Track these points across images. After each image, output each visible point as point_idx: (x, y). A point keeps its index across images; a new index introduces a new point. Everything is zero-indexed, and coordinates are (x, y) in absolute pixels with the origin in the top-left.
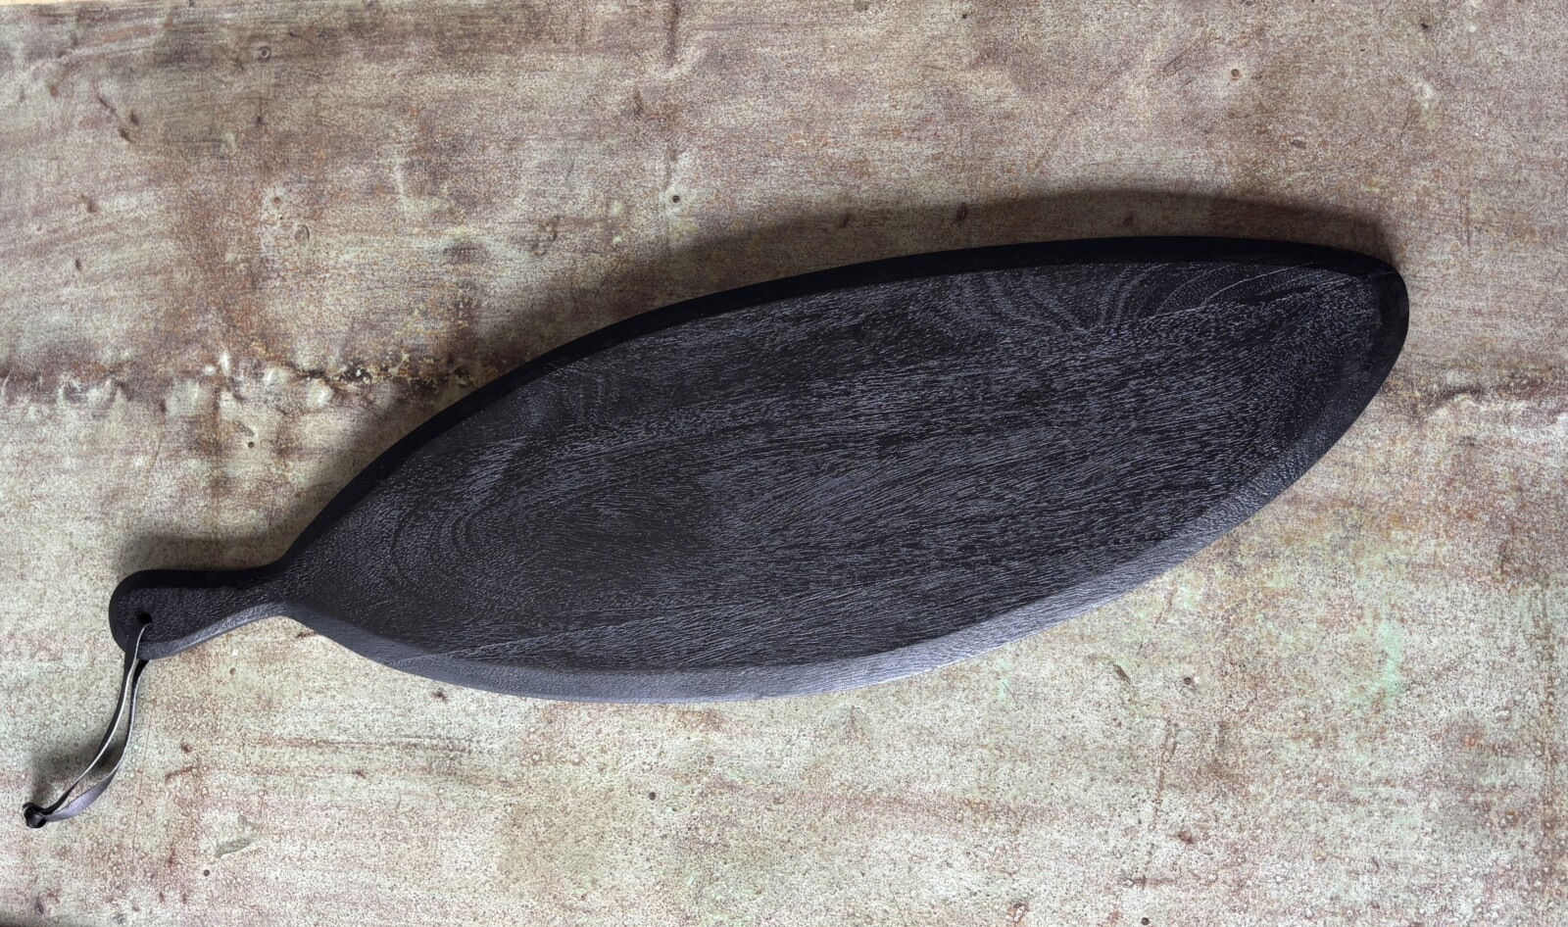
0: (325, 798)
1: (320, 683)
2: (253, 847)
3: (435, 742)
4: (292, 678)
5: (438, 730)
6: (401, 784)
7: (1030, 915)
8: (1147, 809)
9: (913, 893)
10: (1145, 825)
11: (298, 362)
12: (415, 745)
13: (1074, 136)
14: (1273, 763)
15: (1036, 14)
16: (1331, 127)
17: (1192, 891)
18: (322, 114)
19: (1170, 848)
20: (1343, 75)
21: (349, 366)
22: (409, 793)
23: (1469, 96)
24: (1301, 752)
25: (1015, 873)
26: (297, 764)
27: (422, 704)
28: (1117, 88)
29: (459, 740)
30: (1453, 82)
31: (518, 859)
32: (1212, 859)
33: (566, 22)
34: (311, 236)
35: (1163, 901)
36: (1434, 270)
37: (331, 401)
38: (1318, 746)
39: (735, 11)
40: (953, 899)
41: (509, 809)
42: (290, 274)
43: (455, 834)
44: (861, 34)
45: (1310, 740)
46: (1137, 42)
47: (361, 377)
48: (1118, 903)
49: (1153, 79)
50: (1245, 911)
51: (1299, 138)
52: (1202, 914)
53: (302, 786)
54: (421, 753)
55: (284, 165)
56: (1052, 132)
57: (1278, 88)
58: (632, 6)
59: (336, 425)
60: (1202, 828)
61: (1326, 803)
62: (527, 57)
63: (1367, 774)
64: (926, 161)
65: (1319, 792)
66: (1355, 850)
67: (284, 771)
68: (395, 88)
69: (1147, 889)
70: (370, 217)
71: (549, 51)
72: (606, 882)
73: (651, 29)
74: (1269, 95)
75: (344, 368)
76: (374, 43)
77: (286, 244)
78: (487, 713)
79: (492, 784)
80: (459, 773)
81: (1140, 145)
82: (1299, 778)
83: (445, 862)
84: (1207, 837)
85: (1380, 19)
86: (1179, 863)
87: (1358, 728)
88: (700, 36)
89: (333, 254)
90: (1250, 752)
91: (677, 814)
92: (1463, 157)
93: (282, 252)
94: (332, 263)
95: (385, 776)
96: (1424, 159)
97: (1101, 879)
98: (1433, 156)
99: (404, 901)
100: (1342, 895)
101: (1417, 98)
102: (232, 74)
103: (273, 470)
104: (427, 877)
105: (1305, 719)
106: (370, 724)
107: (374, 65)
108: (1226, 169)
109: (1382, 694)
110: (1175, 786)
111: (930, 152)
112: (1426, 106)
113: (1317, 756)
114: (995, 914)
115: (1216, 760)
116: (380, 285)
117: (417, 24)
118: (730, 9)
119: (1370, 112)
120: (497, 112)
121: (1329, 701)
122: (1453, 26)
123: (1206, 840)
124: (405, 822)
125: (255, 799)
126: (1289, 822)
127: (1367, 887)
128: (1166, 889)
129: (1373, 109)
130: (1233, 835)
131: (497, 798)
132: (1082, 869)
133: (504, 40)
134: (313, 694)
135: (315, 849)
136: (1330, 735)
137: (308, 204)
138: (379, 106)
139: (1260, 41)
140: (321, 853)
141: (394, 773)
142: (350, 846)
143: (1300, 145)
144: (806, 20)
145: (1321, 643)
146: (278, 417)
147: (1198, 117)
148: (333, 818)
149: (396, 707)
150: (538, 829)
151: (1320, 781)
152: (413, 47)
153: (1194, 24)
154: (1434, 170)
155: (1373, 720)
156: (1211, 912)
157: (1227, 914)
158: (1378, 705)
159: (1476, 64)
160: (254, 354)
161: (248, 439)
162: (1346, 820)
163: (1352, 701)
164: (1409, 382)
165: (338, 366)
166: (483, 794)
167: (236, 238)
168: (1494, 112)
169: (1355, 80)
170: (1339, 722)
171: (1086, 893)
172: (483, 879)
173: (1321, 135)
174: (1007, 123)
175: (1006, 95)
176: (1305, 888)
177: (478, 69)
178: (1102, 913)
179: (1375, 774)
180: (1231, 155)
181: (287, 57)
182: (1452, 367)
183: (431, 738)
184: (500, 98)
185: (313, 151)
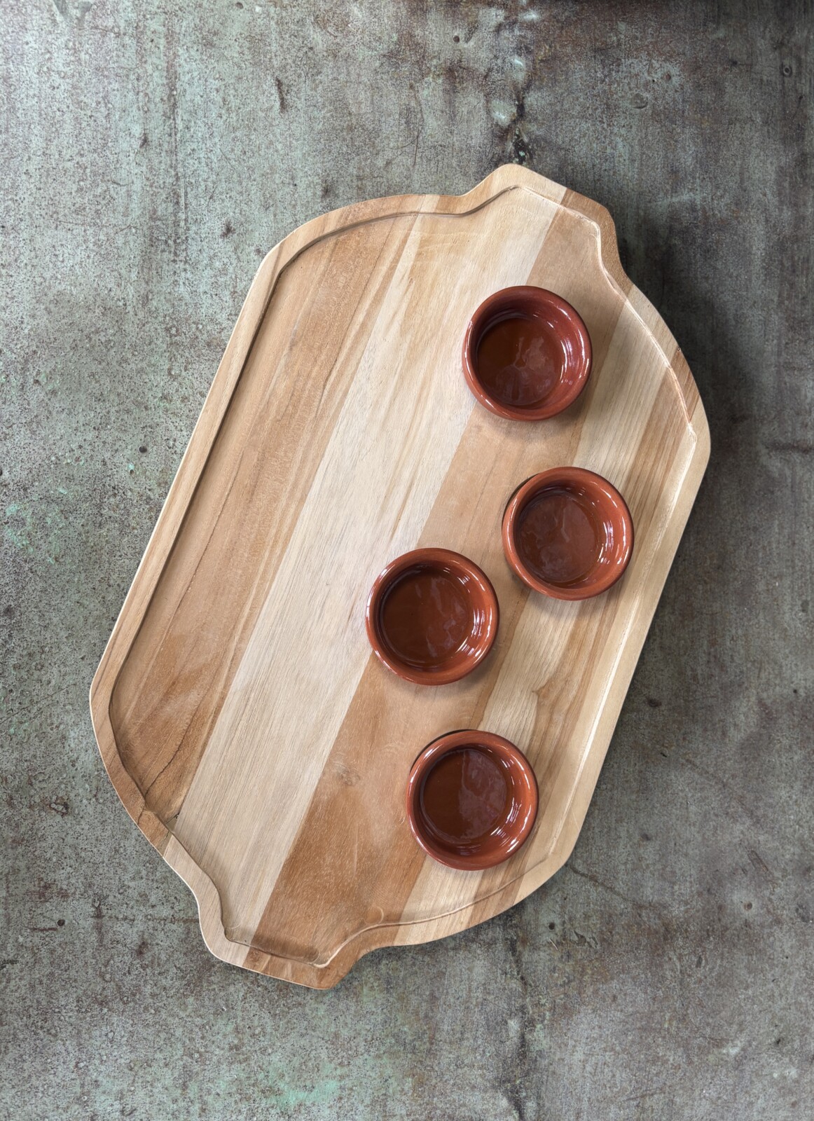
0: (116, 100)
1: (234, 103)
2: (59, 18)
3: (182, 224)
4: (237, 72)
5: (194, 228)
6: (137, 186)
7: (59, 818)
8: (165, 912)
9: (69, 707)
10: (150, 911)
11: (531, 93)
12: (177, 203)
13: (708, 787)
14: (214, 1014)
15: (795, 748)
16: (711, 984)
17: (94, 961)
18: (738, 125)
19: (132, 935)
20: (746, 988)
21: (528, 144)
22: (129, 196)
23: (730, 1081)
24: (225, 1036)
25: (97, 799)
26: (150, 72)
27: (219, 211)
28: (740, 817)
29: (186, 249)
30: (740, 1068)
31: (71, 313)
32: (125, 974)
33: (801, 354)
34: (638, 110)
35: (82, 936)
36: (609, 1078)
37: (497, 125)
38: (231, 1049)
39: (804, 501)
40: (66, 745)
41: (121, 304)
42: (607, 88)
43: (91, 246)
44: (786, 608)
45: (236, 1042)
46: (773, 828)
47: (519, 156)
48: (77, 896)
49: (746, 843)
50: (78, 1011)
51: (704, 961)
52: (73, 973)
53: (127, 76)
54: (171, 209)
55: (698, 87)
56: (711, 770)
57: (739, 940)
58: (811, 412)
59: (477, 129)
60: (152, 962)
61: (181, 1063)
62: (775, 318)
63: (209, 1093)
64: (693, 670)
65: (191, 1056)
66: (141, 1094)
67: (141, 55)
68: (756, 196)
69: (91, 921)
70: (653, 168)
71: (779, 338)
72: (56, 404)
73: (794, 429)
74: (734, 934)
75: (526, 140)
76: (791, 177)
77: (632, 86)
78: (213, 280)
79: (144, 285)
80: (153, 249)
81: (700, 839)
82: (203, 1038)
83: (61, 233)
84: (144, 967)
85: (783, 1009)
86: (119, 946)
87: (248, 1078)
88: (788, 472)
89: (623, 131)
90: (222, 994)
91: (128, 475)
92: (688, 1084)
93: (626, 81)
94: (616, 130)
95: (144, 169)
96: (688, 1056)
97: (98, 879)
98: (690, 1063)
99: (14, 187)
100: (101, 1089)
101: (730, 1044)
102: (772, 39)
103: (435, 62)
104: (43, 213)
105: (254, 1034)
106: (196, 156)
107: (774, 176)
108: (682, 909)
109: (279, 1093)
110: (188, 933)
111: (699, 672)
112: (724, 1051)
113: (223, 1049)
114: (56, 785)
115: (214, 966)
116: (597, 177)
117: (804, 218)
118: (806, 496)
119: (720, 1012)
120: (734, 291)
121: (270, 1051)
122: (777, 1061)
123: (142, 967)
124: (99, 190)
125: (110, 23)
126: (163, 1035)
127: (109, 1109)
128: (94, 938)
129: (723, 1014)
130: (148, 990)
131: (131, 290)
132: (106, 860)
133: (789, 298)
134: (221, 93)
135: (62, 88)
136: (241, 1057)
137: (665, 108)
138: (742, 181)
139: (771, 922)
140: (59, 94)
141: (148, 179)
142: (68, 127)
143: (699, 964)
144: (797, 561)
145: (319, 1037)
146: (482, 70)
147: (720, 883)
148: (97, 111)
149: (214, 183)
150: (103, 334)
151: (201, 1055)
152: (787, 214)
153: (784, 870)
154: (679, 1065)
155: (256, 1089)
156: (75, 981)
157: (75, 996)
158: (270, 1091)
159: (752, 1082)
160: (539, 47)
161: (462, 36)
162: (168, 1082)
163: (270, 1069)
164: (527, 1074)
165: (528, 133)
166: (134, 276)
167: (638, 34)
168: (720, 1101)
169: (743, 996)
170: (252, 1063)
171: (84, 867)
172: (48, 275)
173: (706, 977)
174: (719, 733)
175: (739, 731)
176: (105, 1058)
177: (768, 273)
178: (66, 882)
179: (210, 1099)
180: (693, 911)
181: (784, 94)
182: (539, 1104)
183: (186, 220)
184: (745, 293)
185: (708, 116)
